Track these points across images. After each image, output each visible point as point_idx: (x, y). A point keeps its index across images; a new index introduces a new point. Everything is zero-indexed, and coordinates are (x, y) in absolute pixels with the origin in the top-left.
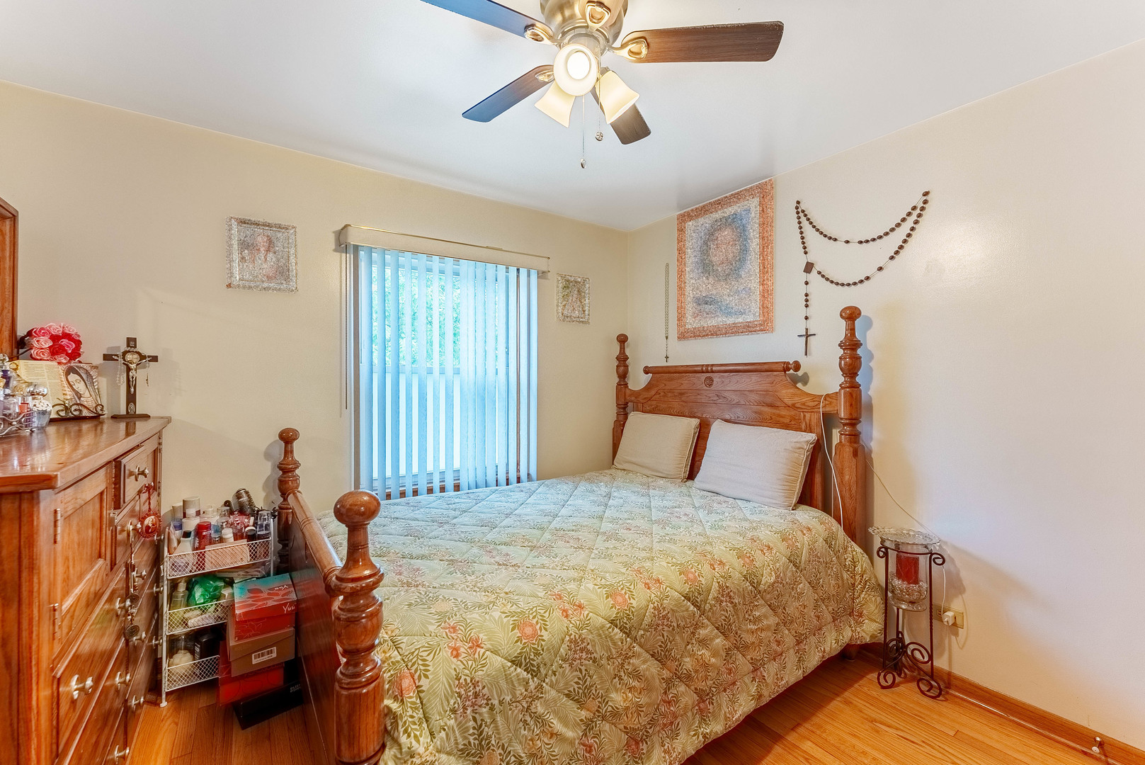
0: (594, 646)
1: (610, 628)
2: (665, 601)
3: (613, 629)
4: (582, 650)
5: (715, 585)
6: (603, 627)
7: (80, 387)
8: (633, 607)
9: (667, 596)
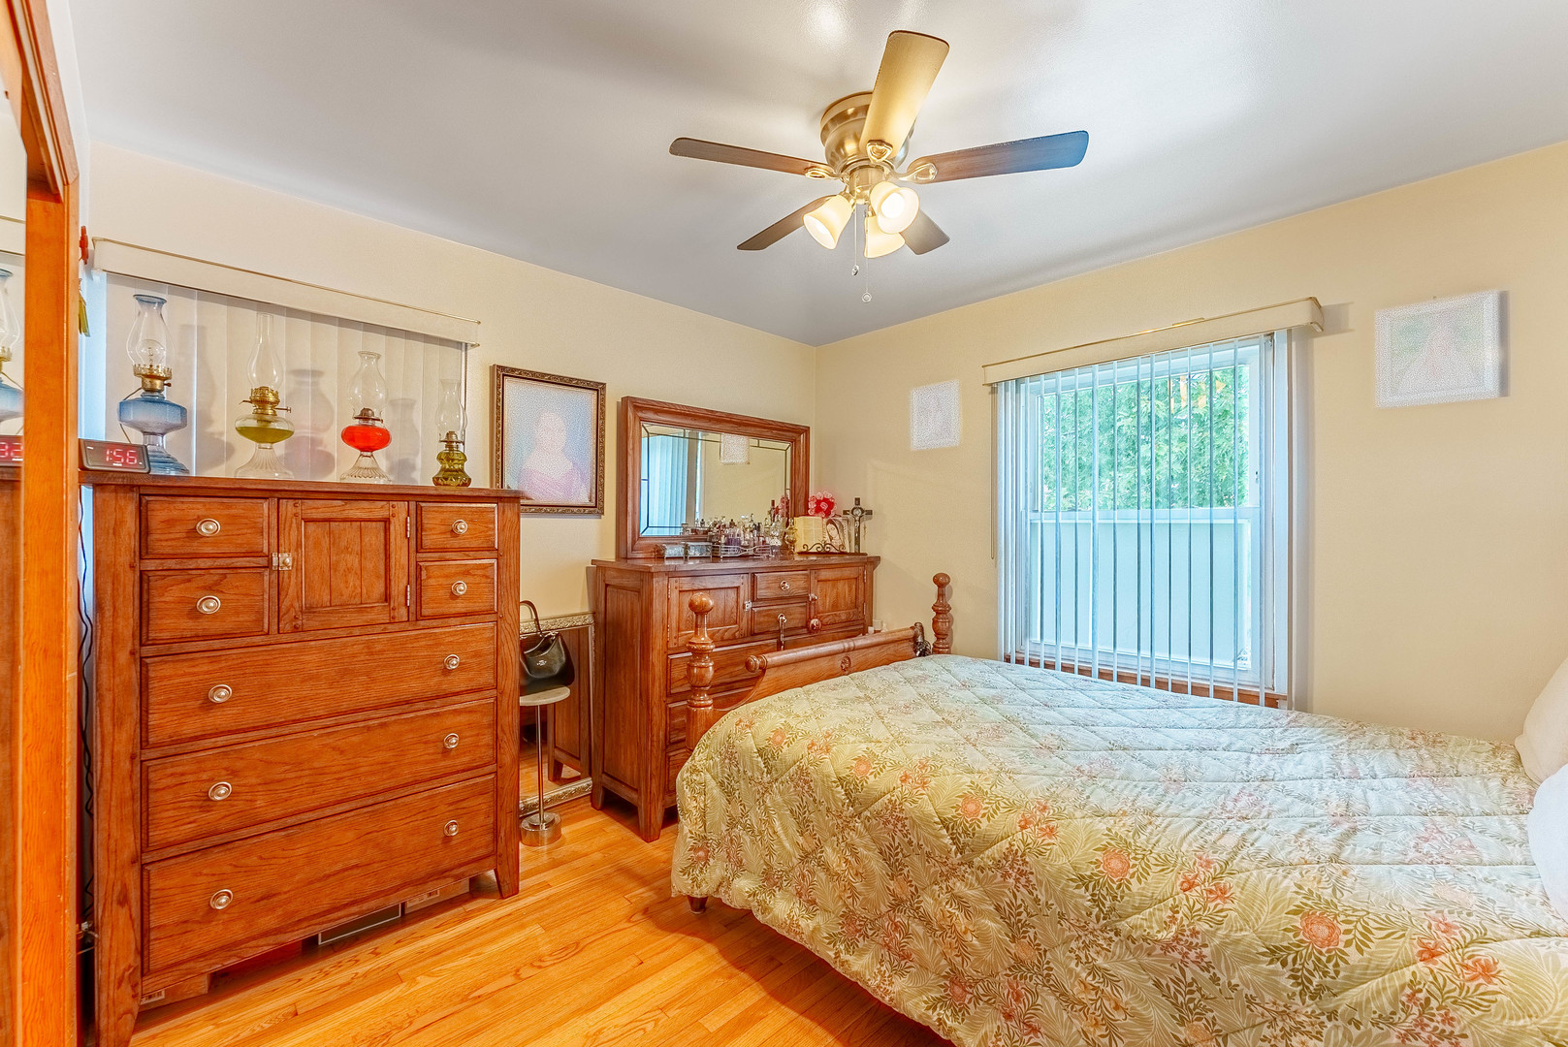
0: (816, 786)
1: (835, 782)
2: (907, 804)
3: (837, 786)
4: (806, 782)
5: (1005, 844)
6: (828, 776)
7: (834, 533)
8: (866, 782)
9: (914, 802)
